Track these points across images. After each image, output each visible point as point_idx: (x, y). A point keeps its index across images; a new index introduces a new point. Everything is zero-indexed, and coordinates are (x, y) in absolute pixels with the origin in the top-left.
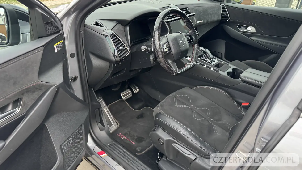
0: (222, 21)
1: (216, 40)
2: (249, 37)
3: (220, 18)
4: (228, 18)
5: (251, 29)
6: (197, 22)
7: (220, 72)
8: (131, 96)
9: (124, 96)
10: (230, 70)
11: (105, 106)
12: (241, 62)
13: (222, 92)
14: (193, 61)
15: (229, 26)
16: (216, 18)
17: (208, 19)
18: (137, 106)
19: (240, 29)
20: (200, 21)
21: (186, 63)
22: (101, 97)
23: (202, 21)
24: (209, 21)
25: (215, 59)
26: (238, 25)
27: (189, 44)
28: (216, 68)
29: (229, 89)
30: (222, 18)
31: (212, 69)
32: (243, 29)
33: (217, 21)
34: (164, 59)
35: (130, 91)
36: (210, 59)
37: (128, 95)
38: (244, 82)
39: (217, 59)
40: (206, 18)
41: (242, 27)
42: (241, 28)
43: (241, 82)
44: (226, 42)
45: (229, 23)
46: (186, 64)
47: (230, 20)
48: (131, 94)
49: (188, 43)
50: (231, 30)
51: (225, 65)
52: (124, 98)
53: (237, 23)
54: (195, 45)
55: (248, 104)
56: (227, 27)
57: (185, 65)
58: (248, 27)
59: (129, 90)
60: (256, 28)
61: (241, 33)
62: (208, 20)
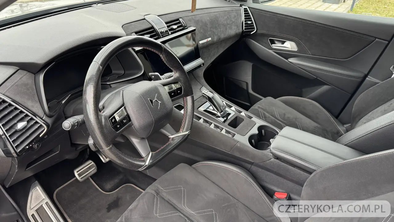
0: (244, 34)
1: (236, 62)
2: (287, 59)
3: (241, 30)
4: (254, 28)
5: (290, 46)
6: (201, 42)
7: (237, 137)
8: (95, 171)
9: (79, 175)
10: (255, 131)
11: (44, 198)
12: (275, 98)
13: (241, 174)
14: (185, 130)
15: (255, 41)
16: (235, 30)
17: (219, 34)
18: (108, 186)
19: (274, 46)
20: (207, 39)
21: (170, 135)
22: (37, 181)
23: (210, 39)
24: (223, 36)
25: (230, 107)
26: (270, 40)
27: (172, 100)
28: (230, 129)
29: (253, 166)
30: (244, 28)
31: (223, 132)
32: (277, 46)
33: (237, 35)
34: (110, 149)
35: (93, 163)
36: (220, 111)
37: (87, 172)
38: (276, 158)
39: (233, 108)
40: (216, 33)
41: (276, 42)
42: (274, 43)
43: (272, 157)
44: (253, 66)
45: (255, 37)
46: (172, 137)
47: (257, 32)
48: (94, 169)
49: (171, 98)
50: (259, 47)
51: (246, 120)
52: (81, 178)
53: (268, 36)
54: (188, 97)
55: (286, 196)
56: (254, 43)
57: (169, 138)
58: (285, 42)
59: (90, 161)
60: (298, 45)
61: (274, 52)
62: (219, 36)
